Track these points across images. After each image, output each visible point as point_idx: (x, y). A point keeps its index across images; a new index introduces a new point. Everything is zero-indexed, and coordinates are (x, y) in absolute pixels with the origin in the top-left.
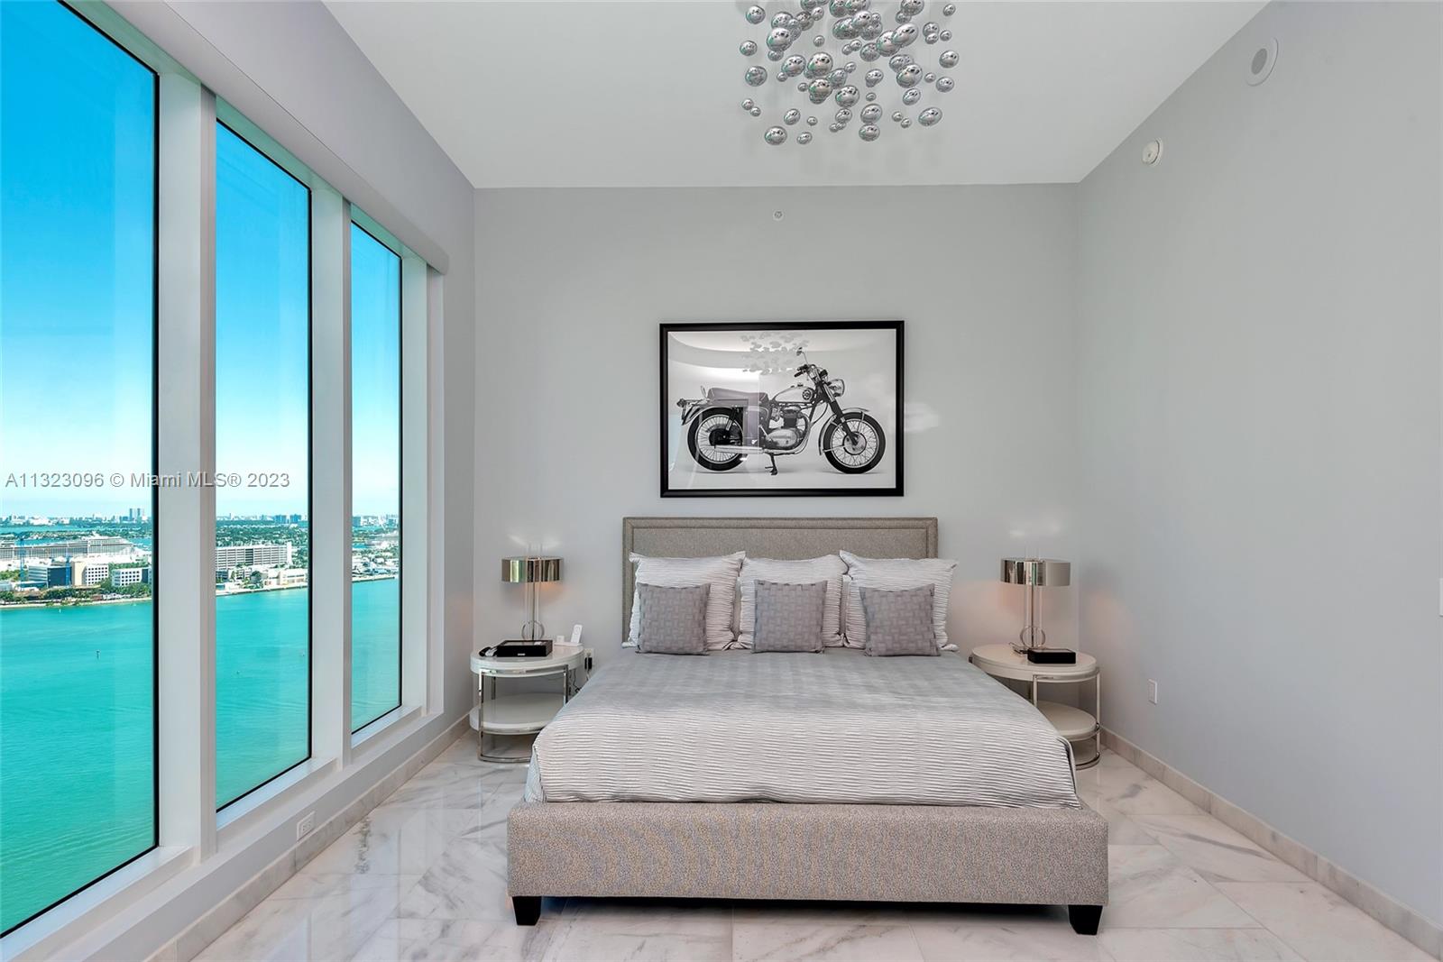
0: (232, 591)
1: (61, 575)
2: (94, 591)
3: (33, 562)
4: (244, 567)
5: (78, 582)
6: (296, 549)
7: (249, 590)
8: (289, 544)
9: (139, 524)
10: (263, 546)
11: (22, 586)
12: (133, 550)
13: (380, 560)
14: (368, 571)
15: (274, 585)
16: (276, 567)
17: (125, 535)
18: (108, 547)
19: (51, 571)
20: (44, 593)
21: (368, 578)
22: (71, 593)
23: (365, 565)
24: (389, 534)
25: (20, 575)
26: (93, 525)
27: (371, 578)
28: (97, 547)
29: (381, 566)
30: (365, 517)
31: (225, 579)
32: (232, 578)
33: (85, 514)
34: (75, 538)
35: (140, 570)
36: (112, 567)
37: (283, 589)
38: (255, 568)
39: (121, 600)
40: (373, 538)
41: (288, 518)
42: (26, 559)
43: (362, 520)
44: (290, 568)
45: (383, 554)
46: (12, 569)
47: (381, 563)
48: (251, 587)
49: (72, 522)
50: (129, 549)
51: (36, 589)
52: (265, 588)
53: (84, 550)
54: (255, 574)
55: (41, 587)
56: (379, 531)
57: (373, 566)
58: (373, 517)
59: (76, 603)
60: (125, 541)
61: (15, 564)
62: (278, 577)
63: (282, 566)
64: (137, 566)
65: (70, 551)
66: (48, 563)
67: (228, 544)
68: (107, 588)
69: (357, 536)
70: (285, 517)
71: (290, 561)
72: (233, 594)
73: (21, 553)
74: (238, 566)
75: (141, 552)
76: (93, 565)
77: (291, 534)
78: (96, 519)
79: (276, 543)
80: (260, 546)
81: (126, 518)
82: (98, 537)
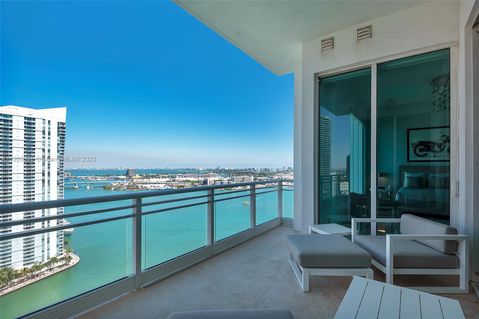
1: (205, 182)
3: (200, 179)
5: (208, 184)
6: (254, 178)
7: (243, 188)
8: (252, 176)
9: (219, 170)
10: (246, 177)
11: (198, 184)
17: (217, 173)
18: (215, 176)
19: (204, 181)
24: (278, 174)
25: (198, 182)
26: (211, 170)
28: (212, 176)
33: (209, 168)
34: (207, 173)
35: (220, 182)
36: (215, 181)
40: (273, 175)
41: (252, 169)
42: (199, 178)
43: (270, 170)
46: (197, 180)
48: (244, 188)
49: (207, 170)
50: (218, 176)
51: (201, 185)
53: (209, 176)
55: (202, 185)
56: (275, 173)
58: (273, 169)
60: (217, 174)
61: (197, 179)
64: (219, 181)
65: (207, 176)
66: (203, 179)
67: (238, 176)
69: (269, 174)
70: (251, 169)
73: (198, 177)
75: (220, 177)
76: (211, 180)
77: (252, 174)
78: (211, 169)
79: (249, 176)
80: (245, 177)
81: (217, 169)
82: (212, 173)
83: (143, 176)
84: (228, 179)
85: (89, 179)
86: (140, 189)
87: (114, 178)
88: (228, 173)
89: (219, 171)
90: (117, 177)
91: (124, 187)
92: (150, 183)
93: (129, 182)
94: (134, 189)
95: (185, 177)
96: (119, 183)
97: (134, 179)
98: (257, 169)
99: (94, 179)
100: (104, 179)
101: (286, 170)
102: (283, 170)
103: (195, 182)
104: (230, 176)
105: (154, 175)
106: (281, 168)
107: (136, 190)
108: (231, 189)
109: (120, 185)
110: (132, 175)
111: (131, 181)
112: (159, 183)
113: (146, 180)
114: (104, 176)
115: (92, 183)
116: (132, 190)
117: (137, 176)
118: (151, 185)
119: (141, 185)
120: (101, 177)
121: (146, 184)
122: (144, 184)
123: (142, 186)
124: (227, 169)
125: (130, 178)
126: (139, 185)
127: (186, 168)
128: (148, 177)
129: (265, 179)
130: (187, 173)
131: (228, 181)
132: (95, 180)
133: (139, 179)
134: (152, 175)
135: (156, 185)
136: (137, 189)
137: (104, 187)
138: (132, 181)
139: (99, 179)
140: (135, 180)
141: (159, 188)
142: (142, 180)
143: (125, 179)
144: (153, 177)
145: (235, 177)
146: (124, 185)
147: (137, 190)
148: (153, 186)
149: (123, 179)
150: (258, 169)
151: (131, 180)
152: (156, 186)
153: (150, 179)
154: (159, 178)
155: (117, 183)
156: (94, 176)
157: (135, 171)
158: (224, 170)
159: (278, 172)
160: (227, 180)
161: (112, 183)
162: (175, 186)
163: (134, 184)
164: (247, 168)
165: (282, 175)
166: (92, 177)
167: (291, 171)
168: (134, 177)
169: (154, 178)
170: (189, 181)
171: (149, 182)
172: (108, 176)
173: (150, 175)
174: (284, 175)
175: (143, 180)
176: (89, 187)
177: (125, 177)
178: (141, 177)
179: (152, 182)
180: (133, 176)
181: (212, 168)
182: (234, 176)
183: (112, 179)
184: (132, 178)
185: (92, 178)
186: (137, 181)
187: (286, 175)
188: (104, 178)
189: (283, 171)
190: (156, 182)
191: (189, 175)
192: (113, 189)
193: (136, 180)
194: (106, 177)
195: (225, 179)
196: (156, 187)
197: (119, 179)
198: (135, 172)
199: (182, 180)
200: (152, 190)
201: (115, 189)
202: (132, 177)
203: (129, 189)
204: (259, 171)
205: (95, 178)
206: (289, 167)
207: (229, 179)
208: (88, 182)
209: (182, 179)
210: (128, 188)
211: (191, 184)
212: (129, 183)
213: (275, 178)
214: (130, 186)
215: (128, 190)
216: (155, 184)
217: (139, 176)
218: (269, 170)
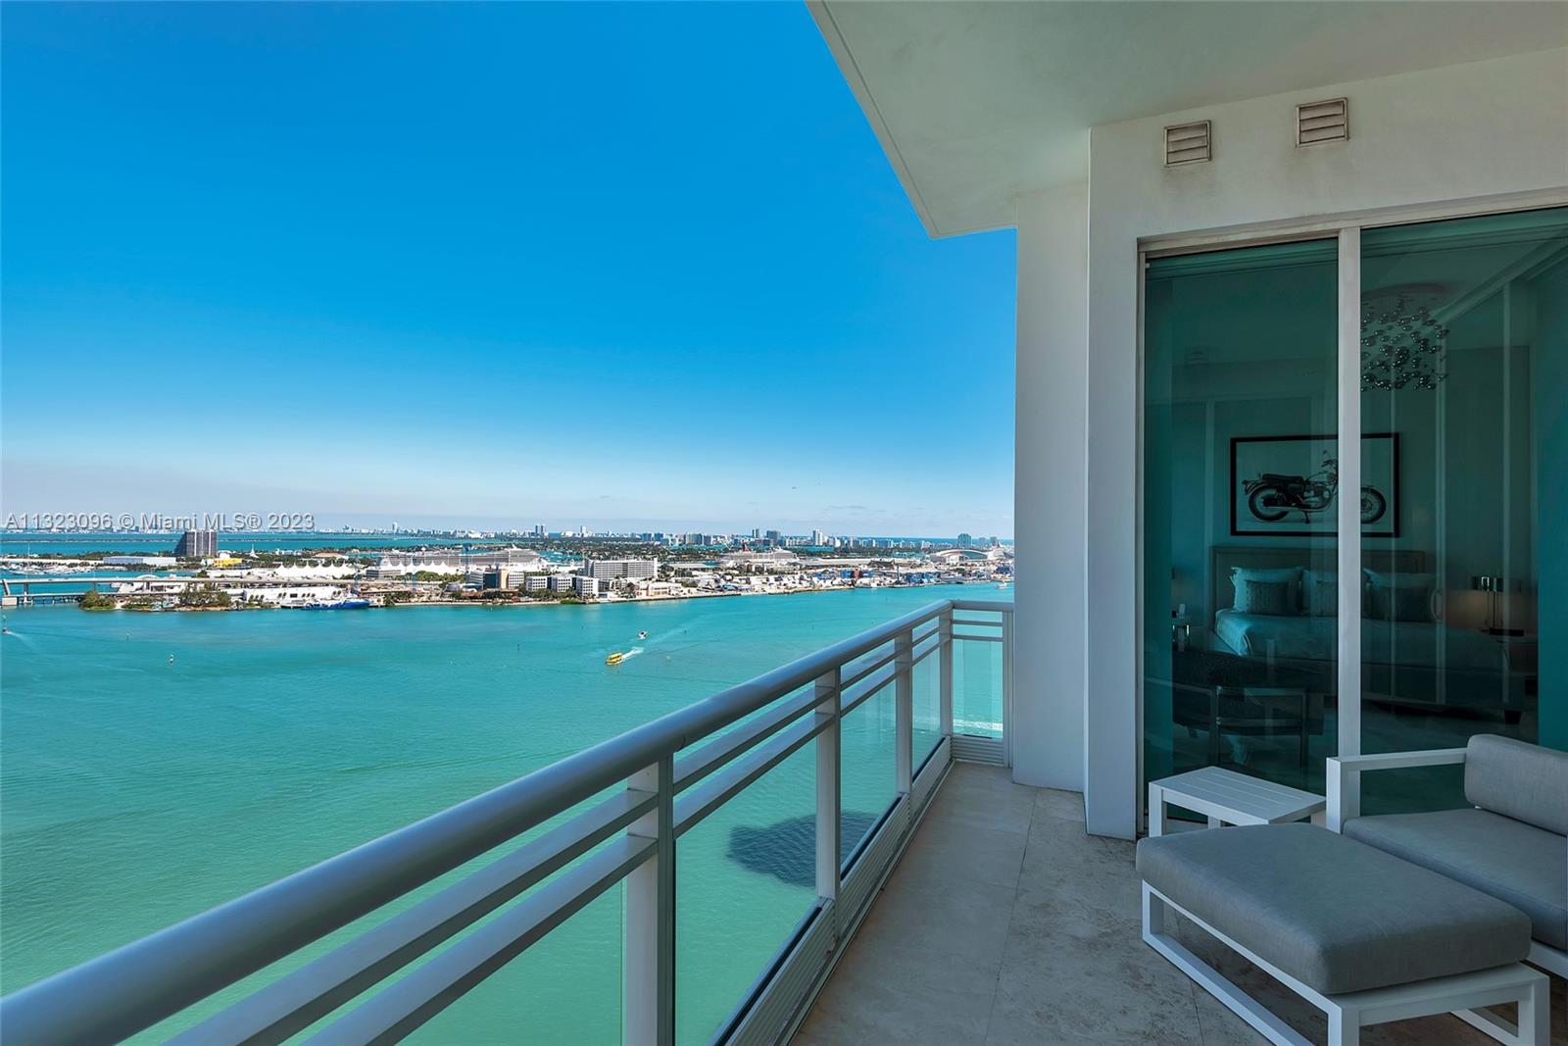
0: (612, 600)
1: (492, 579)
2: (514, 593)
3: (473, 568)
4: (621, 579)
5: (503, 586)
6: (660, 565)
7: (625, 599)
8: (656, 559)
9: (542, 539)
10: (635, 560)
11: (466, 587)
12: (540, 561)
13: (729, 577)
14: (719, 587)
15: (644, 596)
16: (645, 580)
17: (533, 548)
18: (528, 559)
19: (486, 576)
20: (481, 594)
21: (719, 593)
22: (498, 595)
23: (716, 581)
24: (736, 554)
25: (465, 578)
26: (511, 539)
27: (721, 593)
28: (516, 557)
29: (729, 583)
30: (715, 537)
31: (607, 589)
32: (612, 588)
33: (504, 530)
34: (499, 549)
35: (546, 578)
36: (526, 574)
37: (650, 600)
38: (630, 580)
39: (533, 602)
40: (722, 556)
41: (653, 536)
42: (470, 566)
43: (712, 539)
44: (657, 581)
45: (731, 571)
46: (459, 573)
47: (730, 580)
48: (627, 597)
49: (496, 537)
50: (537, 559)
51: (475, 591)
52: (638, 598)
53: (506, 560)
54: (630, 585)
55: (478, 588)
56: (726, 550)
57: (723, 583)
58: (721, 537)
59: (503, 603)
60: (534, 553)
61: (462, 570)
62: (647, 589)
63: (650, 579)
64: (543, 574)
65: (497, 560)
66: (483, 569)
67: (608, 558)
68: (523, 591)
69: (709, 554)
70: (650, 535)
71: (656, 574)
72: (613, 602)
73: (466, 561)
74: (617, 578)
75: (545, 563)
76: (512, 572)
77: (656, 551)
78: (514, 534)
79: (645, 558)
80: (633, 561)
81: (533, 533)
82: (515, 549)
83: (248, 557)
84: (573, 567)
85: (14, 567)
86: (235, 606)
87: (123, 565)
88: (571, 547)
89: (539, 543)
90: (136, 560)
91: (167, 597)
92: (276, 585)
93: (189, 579)
94: (210, 604)
95: (416, 561)
96: (148, 583)
97: (210, 567)
98: (671, 535)
99: (34, 567)
100: (83, 569)
101: (760, 541)
102: (752, 540)
103: (454, 578)
104: (577, 557)
105: (291, 555)
106: (744, 532)
107: (219, 609)
108: (584, 603)
109: (149, 591)
110: (202, 554)
111: (199, 575)
112: (310, 585)
113: (258, 573)
114: (79, 557)
115: (26, 584)
116: (200, 609)
117: (225, 557)
118: (281, 590)
119: (239, 591)
120: (68, 562)
121: (262, 585)
122: (252, 585)
123: (243, 594)
124: (569, 534)
125: (195, 563)
126: (230, 591)
127: (419, 531)
128: (269, 562)
129: (695, 569)
130: (424, 549)
131: (574, 576)
132: (42, 573)
133: (230, 567)
134: (283, 552)
135: (300, 591)
136: (221, 605)
137: (80, 599)
138: (203, 574)
139: (60, 568)
140: (213, 574)
141: (313, 603)
142: (245, 572)
143: (170, 567)
144: (289, 561)
145: (598, 561)
146: (169, 591)
147: (224, 608)
148: (288, 595)
149: (164, 569)
150: (674, 537)
151: (199, 571)
152: (300, 596)
153: (276, 570)
154: (314, 564)
155: (137, 585)
156: (35, 556)
157: (214, 538)
158: (558, 537)
159: (738, 545)
160: (571, 572)
161: (115, 585)
162: (378, 594)
163: (209, 587)
164: (639, 532)
165: (751, 557)
166: (26, 560)
167: (775, 545)
168: (210, 562)
169: (295, 566)
170: (431, 577)
171: (274, 580)
172: (98, 555)
173: (277, 553)
174: (756, 557)
175: (249, 573)
176: (14, 601)
177: (172, 561)
178: (239, 561)
179: (285, 580)
180: (205, 557)
181: (515, 531)
182: (593, 558)
183: (117, 568)
184: (201, 566)
185: (25, 564)
186: (222, 576)
187: (761, 557)
188: (82, 565)
189: (753, 544)
190: (299, 580)
191: (430, 554)
192: (119, 606)
193: (219, 573)
194: (92, 562)
195: (561, 569)
196: (299, 598)
197: (145, 568)
198: (217, 541)
199: (403, 573)
200: (283, 607)
201: (128, 608)
202: (203, 562)
203: (191, 605)
204: (677, 543)
205: (41, 564)
206: (772, 533)
207: (576, 568)
208: (7, 579)
209: (403, 570)
210: (183, 603)
211: (440, 585)
212: (190, 583)
213: (728, 565)
214: (193, 595)
215: (183, 609)
216: (299, 585)
217: (232, 556)
218: (708, 539)
